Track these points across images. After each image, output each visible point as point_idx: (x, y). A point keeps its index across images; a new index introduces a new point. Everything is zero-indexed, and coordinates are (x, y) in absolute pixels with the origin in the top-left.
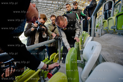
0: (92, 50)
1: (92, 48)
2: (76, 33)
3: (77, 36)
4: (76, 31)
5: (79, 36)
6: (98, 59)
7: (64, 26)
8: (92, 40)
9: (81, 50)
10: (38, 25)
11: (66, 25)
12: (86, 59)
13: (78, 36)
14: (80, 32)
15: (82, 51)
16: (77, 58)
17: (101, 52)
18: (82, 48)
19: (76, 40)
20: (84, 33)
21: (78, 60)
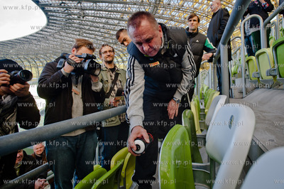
0: (230, 127)
9: (199, 133)
12: (216, 157)
15: (204, 138)
16: (192, 156)
17: (253, 136)
18: (202, 130)
20: (203, 90)
21: (193, 161)
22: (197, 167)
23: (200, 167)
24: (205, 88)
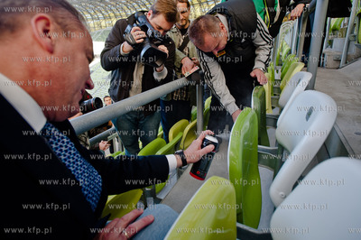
0: (307, 119)
1: (309, 114)
2: (257, 58)
3: (259, 65)
4: (257, 52)
5: (267, 66)
6: (324, 144)
7: (217, 48)
8: (311, 87)
9: (269, 112)
10: (144, 36)
11: (223, 43)
12: (286, 144)
13: (263, 66)
14: (269, 55)
15: (275, 119)
16: (259, 139)
17: (335, 123)
18: (273, 108)
19: (255, 78)
20: (282, 50)
21: (260, 144)
22: (263, 150)
23: (267, 151)
24: (286, 50)
